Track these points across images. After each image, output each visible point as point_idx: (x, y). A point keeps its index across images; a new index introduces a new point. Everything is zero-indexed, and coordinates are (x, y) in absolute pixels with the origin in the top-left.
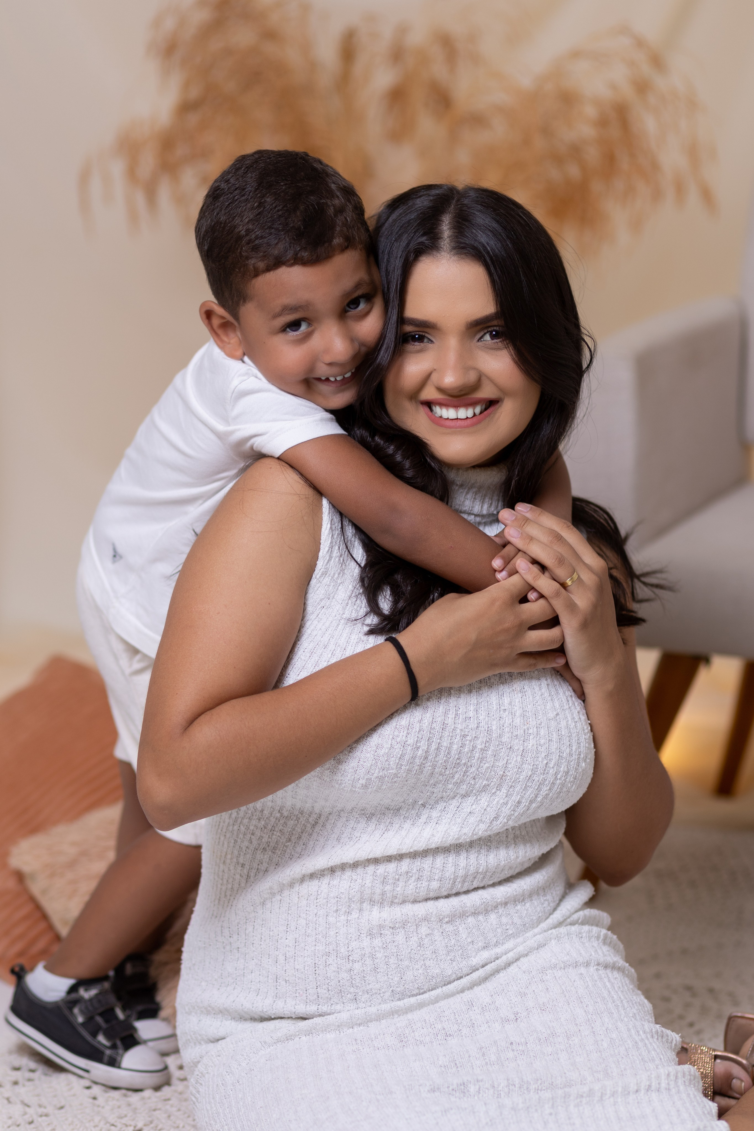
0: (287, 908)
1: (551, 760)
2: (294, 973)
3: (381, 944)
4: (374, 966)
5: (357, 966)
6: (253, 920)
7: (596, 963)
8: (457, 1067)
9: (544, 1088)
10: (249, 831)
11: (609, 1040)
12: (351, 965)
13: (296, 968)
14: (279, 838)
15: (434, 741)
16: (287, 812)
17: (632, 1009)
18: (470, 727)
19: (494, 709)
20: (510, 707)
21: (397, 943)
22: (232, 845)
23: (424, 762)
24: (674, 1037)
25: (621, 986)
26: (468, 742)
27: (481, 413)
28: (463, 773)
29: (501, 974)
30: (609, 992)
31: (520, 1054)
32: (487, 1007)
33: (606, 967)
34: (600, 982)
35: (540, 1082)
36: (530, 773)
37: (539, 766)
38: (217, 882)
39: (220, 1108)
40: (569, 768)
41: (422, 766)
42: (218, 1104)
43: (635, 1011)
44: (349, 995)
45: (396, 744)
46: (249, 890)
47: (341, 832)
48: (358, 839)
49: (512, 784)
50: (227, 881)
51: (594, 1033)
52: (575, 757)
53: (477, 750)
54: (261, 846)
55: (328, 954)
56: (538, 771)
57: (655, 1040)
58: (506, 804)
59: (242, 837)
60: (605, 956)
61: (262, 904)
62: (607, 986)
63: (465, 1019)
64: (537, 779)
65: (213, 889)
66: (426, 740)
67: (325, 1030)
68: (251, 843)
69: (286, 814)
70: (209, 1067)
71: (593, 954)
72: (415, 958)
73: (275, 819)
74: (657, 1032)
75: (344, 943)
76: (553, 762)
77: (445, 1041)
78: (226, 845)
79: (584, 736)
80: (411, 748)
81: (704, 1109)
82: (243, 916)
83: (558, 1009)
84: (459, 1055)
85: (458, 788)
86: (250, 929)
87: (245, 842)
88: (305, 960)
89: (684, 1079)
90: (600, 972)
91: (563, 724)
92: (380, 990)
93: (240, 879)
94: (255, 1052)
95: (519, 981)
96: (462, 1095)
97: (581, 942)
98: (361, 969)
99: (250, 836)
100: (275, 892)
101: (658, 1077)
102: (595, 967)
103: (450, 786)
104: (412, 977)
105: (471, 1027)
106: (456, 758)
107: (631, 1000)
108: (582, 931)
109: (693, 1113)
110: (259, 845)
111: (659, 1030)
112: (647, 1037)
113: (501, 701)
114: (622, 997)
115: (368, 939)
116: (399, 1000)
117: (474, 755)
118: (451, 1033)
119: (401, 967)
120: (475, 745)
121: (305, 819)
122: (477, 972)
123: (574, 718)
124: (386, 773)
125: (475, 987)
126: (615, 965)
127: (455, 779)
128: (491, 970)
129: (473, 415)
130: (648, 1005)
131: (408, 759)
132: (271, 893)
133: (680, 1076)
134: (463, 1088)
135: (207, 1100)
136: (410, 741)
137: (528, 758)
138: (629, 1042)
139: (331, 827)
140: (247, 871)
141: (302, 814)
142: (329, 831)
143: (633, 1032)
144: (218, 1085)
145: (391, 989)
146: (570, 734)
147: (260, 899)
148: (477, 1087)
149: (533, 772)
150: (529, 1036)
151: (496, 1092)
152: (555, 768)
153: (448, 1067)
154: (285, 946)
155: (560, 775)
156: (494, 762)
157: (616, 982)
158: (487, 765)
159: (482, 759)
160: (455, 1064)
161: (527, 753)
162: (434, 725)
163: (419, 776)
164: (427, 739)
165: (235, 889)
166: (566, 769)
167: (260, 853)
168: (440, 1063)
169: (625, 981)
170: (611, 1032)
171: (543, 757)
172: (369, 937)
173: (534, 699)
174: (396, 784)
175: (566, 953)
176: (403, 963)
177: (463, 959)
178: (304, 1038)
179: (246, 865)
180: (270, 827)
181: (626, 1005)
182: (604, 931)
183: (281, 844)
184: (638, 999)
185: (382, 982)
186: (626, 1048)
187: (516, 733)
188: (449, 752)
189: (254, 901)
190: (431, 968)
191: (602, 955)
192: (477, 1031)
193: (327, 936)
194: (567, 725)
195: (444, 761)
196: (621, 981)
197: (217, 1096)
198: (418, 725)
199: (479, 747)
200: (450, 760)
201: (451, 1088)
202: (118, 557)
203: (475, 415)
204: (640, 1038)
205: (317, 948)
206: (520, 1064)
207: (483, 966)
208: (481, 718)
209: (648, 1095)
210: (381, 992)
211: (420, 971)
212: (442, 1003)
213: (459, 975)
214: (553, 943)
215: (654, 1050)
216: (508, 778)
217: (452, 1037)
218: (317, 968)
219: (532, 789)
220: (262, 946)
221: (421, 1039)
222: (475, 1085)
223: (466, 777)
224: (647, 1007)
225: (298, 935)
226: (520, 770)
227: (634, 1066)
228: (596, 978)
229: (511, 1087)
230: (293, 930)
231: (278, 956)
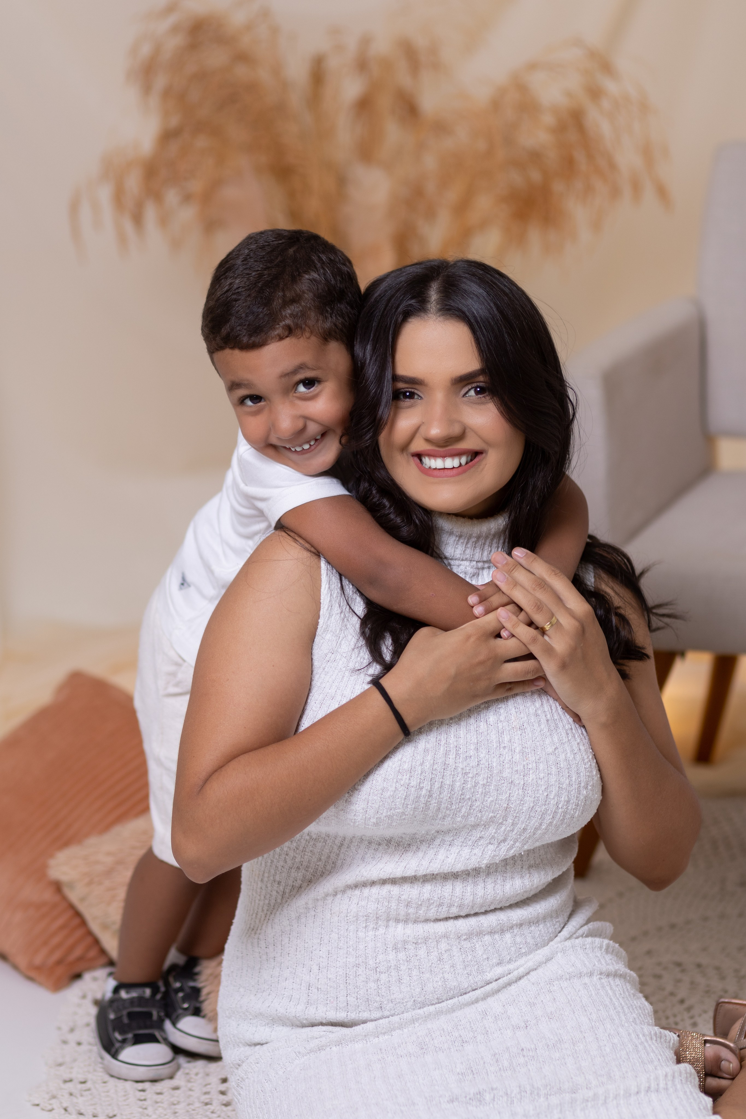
0: (320, 923)
1: (551, 792)
2: (327, 982)
3: (406, 958)
4: (398, 977)
5: (384, 977)
6: (289, 933)
7: (599, 973)
8: (474, 1074)
9: (553, 1093)
10: (283, 852)
11: (611, 1045)
12: (378, 976)
13: (329, 977)
14: (310, 858)
15: (437, 780)
16: (316, 835)
17: (632, 1014)
18: (471, 765)
19: (494, 746)
20: (510, 744)
21: (419, 957)
22: (269, 864)
23: (429, 800)
24: (672, 1037)
25: (622, 993)
26: (470, 779)
27: (467, 463)
28: (469, 807)
29: (513, 987)
30: (611, 999)
31: (530, 1059)
32: (500, 1016)
33: (608, 975)
34: (602, 990)
35: (549, 1087)
36: (532, 805)
37: (540, 798)
38: (255, 897)
39: (260, 1113)
40: (570, 797)
41: (427, 804)
42: (258, 1109)
43: (635, 1016)
44: (375, 1003)
45: (400, 787)
46: (286, 906)
47: (365, 852)
48: (380, 859)
49: (516, 814)
50: (265, 897)
51: (597, 1039)
52: (575, 786)
53: (480, 785)
54: (295, 865)
55: (358, 966)
56: (540, 803)
57: (654, 1042)
58: (513, 830)
59: (278, 858)
60: (608, 964)
61: (297, 918)
62: (609, 994)
63: (480, 1027)
64: (539, 810)
65: (251, 904)
66: (428, 780)
67: (354, 1040)
68: (286, 862)
69: (314, 837)
70: (249, 1073)
71: (597, 963)
72: (436, 971)
73: (305, 841)
74: (656, 1034)
75: (373, 956)
76: (553, 794)
77: (462, 1047)
78: (263, 865)
79: (583, 766)
80: (415, 789)
81: (700, 1105)
82: (279, 929)
83: (564, 1017)
84: (475, 1062)
85: (467, 820)
86: (286, 940)
87: (280, 862)
88: (337, 970)
89: (680, 1078)
90: (603, 981)
91: (562, 757)
92: (403, 999)
93: (276, 896)
94: (291, 1062)
95: (528, 992)
96: (478, 1104)
97: (585, 953)
98: (387, 980)
99: (284, 856)
100: (310, 908)
101: (657, 1078)
102: (598, 977)
103: (459, 819)
104: (432, 988)
105: (485, 1034)
106: (460, 794)
107: (632, 1005)
108: (586, 943)
109: (689, 1110)
110: (293, 864)
111: (657, 1032)
112: (646, 1040)
113: (501, 739)
114: (623, 1004)
115: (394, 953)
116: (420, 1008)
117: (478, 790)
118: (467, 1040)
119: (422, 979)
120: (477, 781)
121: (331, 841)
122: (490, 985)
123: (573, 750)
124: (394, 812)
125: (489, 998)
126: (617, 973)
127: (462, 813)
128: (503, 983)
129: (459, 465)
130: (648, 1007)
131: (413, 799)
132: (306, 908)
133: (677, 1076)
134: (479, 1098)
135: (249, 1104)
136: (413, 783)
137: (529, 792)
138: (630, 1046)
139: (355, 848)
140: (283, 888)
141: (328, 837)
142: (354, 851)
143: (633, 1036)
144: (257, 1091)
145: (413, 999)
146: (569, 766)
147: (296, 913)
148: (492, 1095)
149: (535, 803)
150: (538, 1042)
151: (509, 1099)
152: (556, 799)
153: (465, 1074)
154: (318, 957)
155: (561, 805)
156: (497, 796)
157: (617, 989)
158: (491, 799)
159: (485, 794)
160: (471, 1072)
161: (528, 787)
162: (436, 766)
163: (426, 812)
164: (430, 779)
165: (272, 905)
166: (566, 799)
167: (294, 871)
168: (458, 1070)
169: (626, 987)
170: (613, 1038)
171: (543, 789)
172: (394, 951)
173: (533, 735)
174: (405, 821)
175: (571, 964)
176: (424, 976)
177: (479, 974)
178: (334, 1048)
179: (282, 883)
180: (301, 848)
181: (626, 1010)
182: (606, 941)
183: (312, 863)
184: (639, 1003)
185: (405, 993)
186: (627, 1052)
187: (516, 769)
188: (452, 789)
189: (290, 915)
190: (450, 981)
191: (605, 964)
192: (491, 1037)
193: (357, 949)
194: (566, 757)
195: (448, 797)
196: (623, 987)
197: (257, 1102)
198: (420, 768)
199: (481, 783)
200: (455, 796)
201: (468, 1098)
202: (185, 585)
203: (461, 465)
204: (640, 1041)
205: (348, 960)
206: (531, 1070)
207: (496, 980)
208: (482, 756)
209: (647, 1096)
210: (404, 1002)
211: (439, 983)
212: (459, 1013)
213: (475, 988)
214: (560, 956)
215: (653, 1051)
216: (512, 810)
217: (468, 1043)
218: (347, 978)
219: (536, 819)
220: (297, 957)
221: (440, 1046)
222: (490, 1093)
223: (472, 810)
224: (647, 1009)
225: (331, 947)
226: (522, 802)
227: (634, 1068)
228: (599, 987)
229: (523, 1094)
230: (326, 943)
231: (312, 966)
